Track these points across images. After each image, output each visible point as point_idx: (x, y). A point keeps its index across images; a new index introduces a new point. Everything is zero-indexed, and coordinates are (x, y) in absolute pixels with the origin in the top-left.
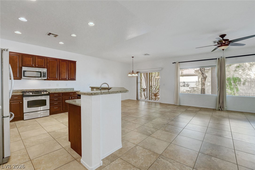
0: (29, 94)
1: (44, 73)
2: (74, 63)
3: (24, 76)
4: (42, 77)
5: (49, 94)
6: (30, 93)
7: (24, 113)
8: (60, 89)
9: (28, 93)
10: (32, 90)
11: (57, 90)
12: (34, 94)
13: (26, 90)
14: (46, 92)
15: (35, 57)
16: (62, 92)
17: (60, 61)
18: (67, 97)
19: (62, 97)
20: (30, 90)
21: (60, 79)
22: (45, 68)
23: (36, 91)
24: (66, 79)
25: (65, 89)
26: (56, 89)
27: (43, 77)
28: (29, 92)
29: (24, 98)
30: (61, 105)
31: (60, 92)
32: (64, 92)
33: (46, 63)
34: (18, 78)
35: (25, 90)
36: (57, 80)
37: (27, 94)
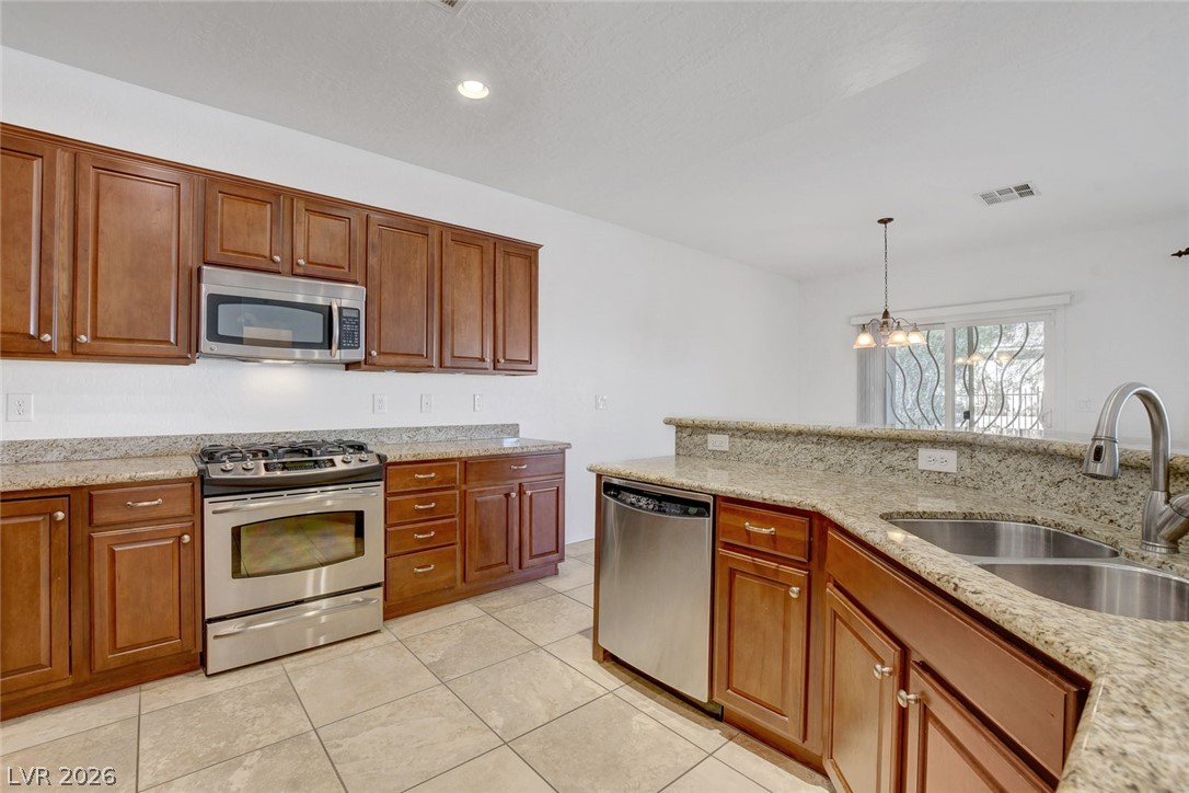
0: (248, 475)
1: (349, 320)
2: (527, 254)
3: (214, 335)
4: (335, 346)
5: (382, 471)
6: (250, 464)
7: (211, 621)
8: (439, 429)
9: (241, 465)
10: (265, 435)
11: (421, 437)
12: (279, 473)
13: (229, 436)
14: (364, 456)
15: (288, 202)
16: (464, 455)
17: (447, 237)
18: (494, 492)
19: (464, 487)
20: (253, 440)
21: (448, 362)
22: (355, 283)
23: (294, 450)
24: (483, 360)
25: (470, 428)
26: (418, 429)
27: (340, 348)
28: (244, 459)
29: (206, 500)
30: (458, 547)
31: (452, 451)
32: (475, 453)
33: (360, 249)
34: (175, 351)
35: (221, 435)
36: (428, 368)
37: (233, 470)
